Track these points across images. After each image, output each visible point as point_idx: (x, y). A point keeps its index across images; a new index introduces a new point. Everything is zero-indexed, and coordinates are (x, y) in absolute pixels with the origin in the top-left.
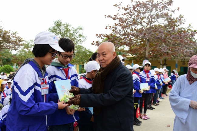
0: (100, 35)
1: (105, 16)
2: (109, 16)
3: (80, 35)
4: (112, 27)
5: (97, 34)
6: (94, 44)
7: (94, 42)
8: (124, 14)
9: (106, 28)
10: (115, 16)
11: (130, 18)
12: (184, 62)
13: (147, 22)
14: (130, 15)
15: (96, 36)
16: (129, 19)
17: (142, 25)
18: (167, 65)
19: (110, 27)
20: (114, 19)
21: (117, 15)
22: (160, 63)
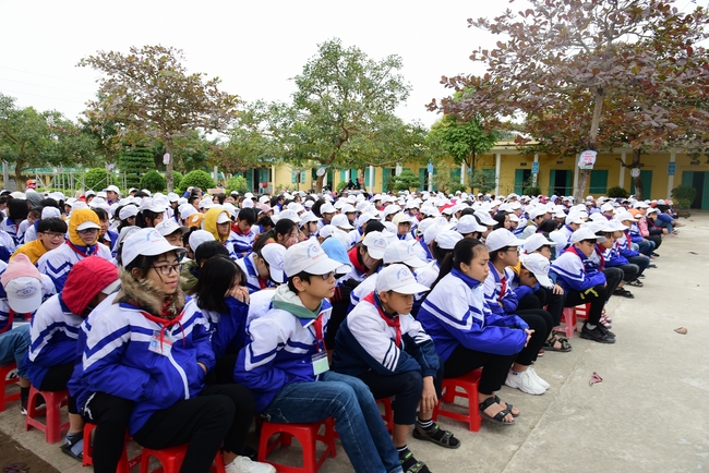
0: (453, 80)
1: (470, 21)
2: (481, 21)
3: (392, 82)
4: (489, 54)
5: (443, 77)
6: (436, 107)
7: (434, 100)
8: (529, 12)
9: (473, 58)
10: (497, 19)
11: (545, 23)
12: (696, 155)
13: (597, 35)
14: (546, 14)
15: (441, 82)
16: (543, 26)
17: (583, 45)
18: (643, 165)
19: (485, 52)
20: (495, 29)
21: (503, 17)
22: (620, 160)
